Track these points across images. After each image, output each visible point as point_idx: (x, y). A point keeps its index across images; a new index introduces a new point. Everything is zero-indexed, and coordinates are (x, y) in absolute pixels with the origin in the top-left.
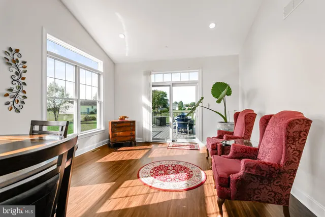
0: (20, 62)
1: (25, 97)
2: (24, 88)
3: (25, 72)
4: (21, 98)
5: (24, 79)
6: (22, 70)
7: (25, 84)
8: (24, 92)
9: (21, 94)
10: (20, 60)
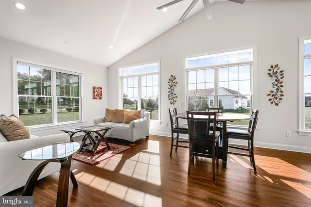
0: (279, 72)
1: (282, 95)
2: (282, 89)
3: (282, 78)
4: (279, 96)
5: (281, 83)
6: (280, 77)
7: (282, 86)
8: (282, 92)
9: (279, 93)
10: (279, 71)
